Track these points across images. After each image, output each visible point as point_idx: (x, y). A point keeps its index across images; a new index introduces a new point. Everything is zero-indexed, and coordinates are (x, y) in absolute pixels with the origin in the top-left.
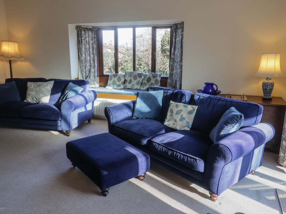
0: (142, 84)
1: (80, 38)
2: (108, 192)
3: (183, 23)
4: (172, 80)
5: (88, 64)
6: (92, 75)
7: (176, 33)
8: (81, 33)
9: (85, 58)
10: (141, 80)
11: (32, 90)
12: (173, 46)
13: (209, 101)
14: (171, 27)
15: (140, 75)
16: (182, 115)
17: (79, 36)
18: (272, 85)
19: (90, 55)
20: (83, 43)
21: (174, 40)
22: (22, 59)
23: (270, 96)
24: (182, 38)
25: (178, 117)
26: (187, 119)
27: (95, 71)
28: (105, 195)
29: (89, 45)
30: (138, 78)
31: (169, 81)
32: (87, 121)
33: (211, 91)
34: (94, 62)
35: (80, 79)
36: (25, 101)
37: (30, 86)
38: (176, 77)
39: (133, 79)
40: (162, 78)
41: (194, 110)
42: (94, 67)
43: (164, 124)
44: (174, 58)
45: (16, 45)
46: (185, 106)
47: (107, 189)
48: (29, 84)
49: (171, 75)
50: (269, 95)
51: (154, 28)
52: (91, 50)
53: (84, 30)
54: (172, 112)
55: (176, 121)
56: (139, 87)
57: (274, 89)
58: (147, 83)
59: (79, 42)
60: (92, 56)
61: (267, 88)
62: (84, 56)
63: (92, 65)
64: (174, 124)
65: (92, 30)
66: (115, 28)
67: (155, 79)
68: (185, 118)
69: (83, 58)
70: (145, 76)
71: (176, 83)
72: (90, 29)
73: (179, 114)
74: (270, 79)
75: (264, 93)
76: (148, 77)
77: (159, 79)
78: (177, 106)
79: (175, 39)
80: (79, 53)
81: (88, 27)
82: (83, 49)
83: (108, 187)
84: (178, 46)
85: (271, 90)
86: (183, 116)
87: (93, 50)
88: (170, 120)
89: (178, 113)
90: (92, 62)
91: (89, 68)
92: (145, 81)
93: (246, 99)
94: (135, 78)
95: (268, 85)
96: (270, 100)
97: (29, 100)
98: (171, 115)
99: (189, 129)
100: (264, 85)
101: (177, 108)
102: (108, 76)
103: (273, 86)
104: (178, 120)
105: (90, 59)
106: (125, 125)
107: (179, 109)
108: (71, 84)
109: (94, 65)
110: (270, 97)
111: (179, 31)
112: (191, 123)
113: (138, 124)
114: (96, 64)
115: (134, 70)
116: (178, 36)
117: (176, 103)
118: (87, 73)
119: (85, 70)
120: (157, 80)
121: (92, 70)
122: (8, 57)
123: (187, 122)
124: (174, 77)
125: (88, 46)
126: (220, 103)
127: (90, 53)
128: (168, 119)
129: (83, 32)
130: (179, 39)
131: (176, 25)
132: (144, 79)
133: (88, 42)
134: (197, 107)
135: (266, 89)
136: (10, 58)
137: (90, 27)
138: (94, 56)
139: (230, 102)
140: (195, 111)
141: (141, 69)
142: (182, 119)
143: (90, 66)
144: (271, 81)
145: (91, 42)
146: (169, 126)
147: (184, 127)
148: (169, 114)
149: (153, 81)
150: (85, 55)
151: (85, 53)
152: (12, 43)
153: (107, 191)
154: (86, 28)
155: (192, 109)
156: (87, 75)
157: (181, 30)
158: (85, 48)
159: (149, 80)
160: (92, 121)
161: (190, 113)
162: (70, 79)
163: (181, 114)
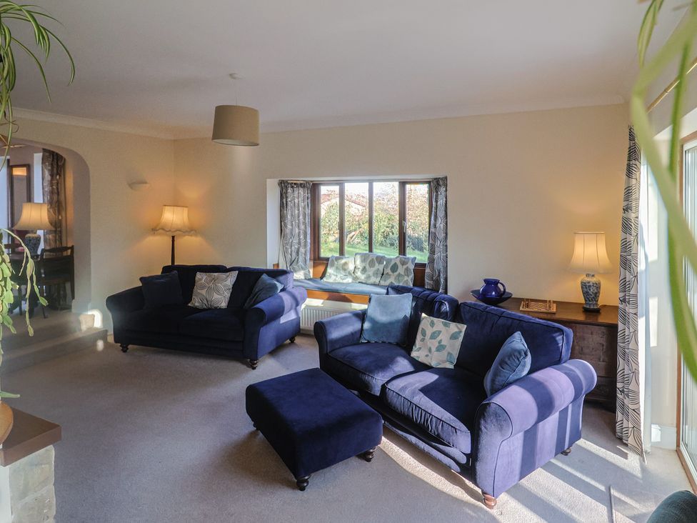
0: (383, 274)
1: (284, 200)
2: (308, 483)
3: (446, 178)
4: (433, 269)
5: (296, 241)
6: (301, 259)
7: (437, 192)
8: (287, 191)
9: (292, 230)
10: (381, 267)
11: (203, 287)
12: (433, 213)
13: (484, 318)
14: (429, 183)
15: (380, 259)
16: (441, 340)
17: (283, 195)
18: (598, 286)
19: (299, 226)
20: (289, 208)
21: (434, 203)
22: (192, 232)
23: (597, 304)
24: (446, 201)
25: (433, 344)
26: (448, 349)
27: (306, 251)
28: (302, 489)
29: (299, 210)
30: (377, 264)
31: (428, 270)
32: (288, 341)
33: (494, 293)
34: (305, 237)
35: (280, 268)
36: (189, 305)
37: (201, 280)
38: (439, 265)
39: (367, 267)
40: (417, 265)
41: (461, 332)
42: (305, 246)
43: (412, 355)
44: (435, 233)
45: (186, 210)
46: (445, 325)
47: (306, 478)
48: (199, 275)
49: (431, 260)
50: (595, 302)
51: (403, 184)
52: (301, 217)
53: (292, 187)
54: (424, 334)
55: (430, 350)
56: (377, 281)
57: (601, 292)
58: (390, 273)
59: (283, 206)
60: (302, 227)
61: (590, 292)
62: (289, 227)
63: (302, 241)
64: (427, 356)
65: (304, 187)
66: (340, 184)
67: (405, 267)
68: (446, 346)
69: (288, 231)
70: (389, 261)
71: (439, 275)
72: (301, 184)
73: (435, 339)
74: (593, 276)
75: (586, 300)
76: (393, 263)
77: (412, 267)
78: (432, 324)
79: (437, 202)
80: (283, 223)
81: (298, 182)
82: (289, 217)
83: (309, 472)
84: (441, 214)
85: (597, 295)
86: (442, 343)
87: (305, 219)
88: (420, 348)
89: (433, 336)
90: (302, 237)
91: (296, 247)
92: (388, 270)
93: (554, 309)
94: (372, 264)
95: (590, 286)
96: (597, 312)
97: (196, 302)
98: (423, 340)
99: (451, 367)
100: (585, 286)
101: (433, 327)
102: (327, 259)
103: (600, 288)
104: (434, 349)
105: (299, 233)
106: (345, 356)
107: (435, 329)
108: (265, 277)
109: (306, 242)
110: (595, 307)
111: (442, 189)
112: (455, 354)
113: (367, 354)
114: (309, 241)
115: (371, 250)
116: (440, 197)
117: (432, 318)
118: (294, 254)
119: (290, 250)
120: (407, 269)
121: (302, 250)
122: (170, 231)
123: (449, 353)
124: (435, 265)
125: (297, 212)
126: (501, 321)
127: (299, 223)
128: (417, 347)
129: (290, 190)
130: (441, 202)
131: (437, 180)
132: (386, 266)
133: (296, 205)
134: (466, 326)
135: (587, 292)
136: (175, 231)
137: (302, 182)
138: (305, 227)
139: (518, 322)
140: (462, 334)
141: (393, 234)
142: (440, 348)
143: (299, 243)
144: (593, 280)
145: (302, 204)
146: (419, 360)
147: (444, 362)
148: (419, 337)
149: (401, 270)
150: (292, 225)
151: (292, 222)
152: (179, 208)
153: (307, 481)
154: (295, 184)
155: (456, 330)
156: (293, 259)
157: (444, 189)
158: (292, 215)
159: (394, 268)
160: (298, 340)
161: (454, 337)
162: (264, 268)
163: (439, 339)
